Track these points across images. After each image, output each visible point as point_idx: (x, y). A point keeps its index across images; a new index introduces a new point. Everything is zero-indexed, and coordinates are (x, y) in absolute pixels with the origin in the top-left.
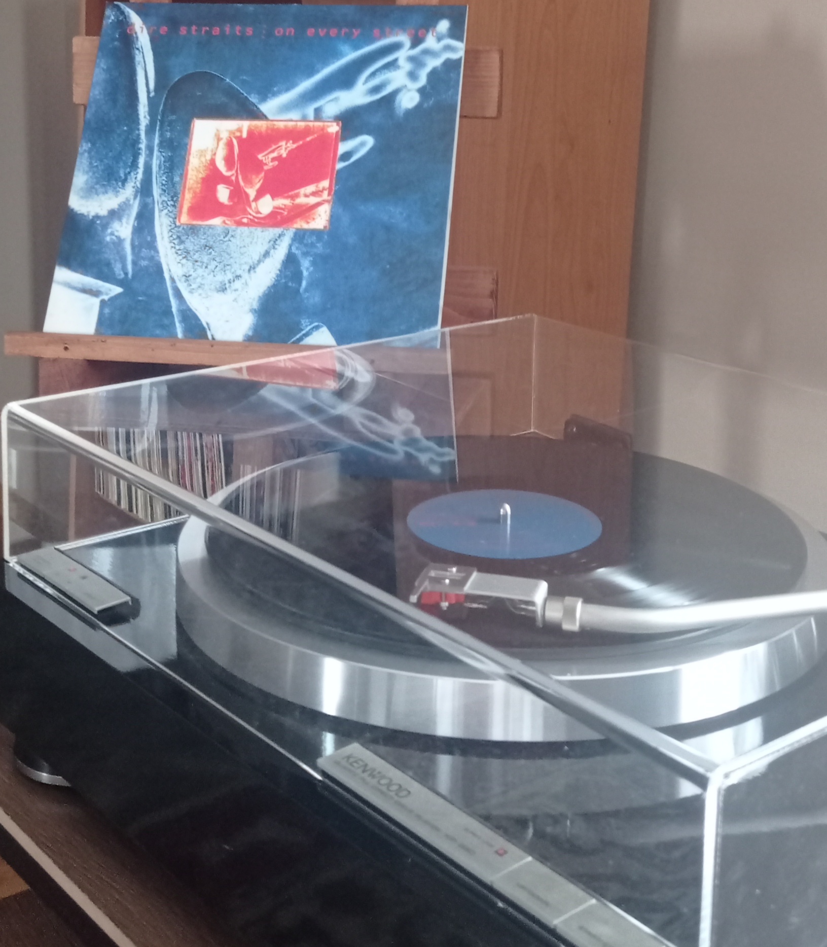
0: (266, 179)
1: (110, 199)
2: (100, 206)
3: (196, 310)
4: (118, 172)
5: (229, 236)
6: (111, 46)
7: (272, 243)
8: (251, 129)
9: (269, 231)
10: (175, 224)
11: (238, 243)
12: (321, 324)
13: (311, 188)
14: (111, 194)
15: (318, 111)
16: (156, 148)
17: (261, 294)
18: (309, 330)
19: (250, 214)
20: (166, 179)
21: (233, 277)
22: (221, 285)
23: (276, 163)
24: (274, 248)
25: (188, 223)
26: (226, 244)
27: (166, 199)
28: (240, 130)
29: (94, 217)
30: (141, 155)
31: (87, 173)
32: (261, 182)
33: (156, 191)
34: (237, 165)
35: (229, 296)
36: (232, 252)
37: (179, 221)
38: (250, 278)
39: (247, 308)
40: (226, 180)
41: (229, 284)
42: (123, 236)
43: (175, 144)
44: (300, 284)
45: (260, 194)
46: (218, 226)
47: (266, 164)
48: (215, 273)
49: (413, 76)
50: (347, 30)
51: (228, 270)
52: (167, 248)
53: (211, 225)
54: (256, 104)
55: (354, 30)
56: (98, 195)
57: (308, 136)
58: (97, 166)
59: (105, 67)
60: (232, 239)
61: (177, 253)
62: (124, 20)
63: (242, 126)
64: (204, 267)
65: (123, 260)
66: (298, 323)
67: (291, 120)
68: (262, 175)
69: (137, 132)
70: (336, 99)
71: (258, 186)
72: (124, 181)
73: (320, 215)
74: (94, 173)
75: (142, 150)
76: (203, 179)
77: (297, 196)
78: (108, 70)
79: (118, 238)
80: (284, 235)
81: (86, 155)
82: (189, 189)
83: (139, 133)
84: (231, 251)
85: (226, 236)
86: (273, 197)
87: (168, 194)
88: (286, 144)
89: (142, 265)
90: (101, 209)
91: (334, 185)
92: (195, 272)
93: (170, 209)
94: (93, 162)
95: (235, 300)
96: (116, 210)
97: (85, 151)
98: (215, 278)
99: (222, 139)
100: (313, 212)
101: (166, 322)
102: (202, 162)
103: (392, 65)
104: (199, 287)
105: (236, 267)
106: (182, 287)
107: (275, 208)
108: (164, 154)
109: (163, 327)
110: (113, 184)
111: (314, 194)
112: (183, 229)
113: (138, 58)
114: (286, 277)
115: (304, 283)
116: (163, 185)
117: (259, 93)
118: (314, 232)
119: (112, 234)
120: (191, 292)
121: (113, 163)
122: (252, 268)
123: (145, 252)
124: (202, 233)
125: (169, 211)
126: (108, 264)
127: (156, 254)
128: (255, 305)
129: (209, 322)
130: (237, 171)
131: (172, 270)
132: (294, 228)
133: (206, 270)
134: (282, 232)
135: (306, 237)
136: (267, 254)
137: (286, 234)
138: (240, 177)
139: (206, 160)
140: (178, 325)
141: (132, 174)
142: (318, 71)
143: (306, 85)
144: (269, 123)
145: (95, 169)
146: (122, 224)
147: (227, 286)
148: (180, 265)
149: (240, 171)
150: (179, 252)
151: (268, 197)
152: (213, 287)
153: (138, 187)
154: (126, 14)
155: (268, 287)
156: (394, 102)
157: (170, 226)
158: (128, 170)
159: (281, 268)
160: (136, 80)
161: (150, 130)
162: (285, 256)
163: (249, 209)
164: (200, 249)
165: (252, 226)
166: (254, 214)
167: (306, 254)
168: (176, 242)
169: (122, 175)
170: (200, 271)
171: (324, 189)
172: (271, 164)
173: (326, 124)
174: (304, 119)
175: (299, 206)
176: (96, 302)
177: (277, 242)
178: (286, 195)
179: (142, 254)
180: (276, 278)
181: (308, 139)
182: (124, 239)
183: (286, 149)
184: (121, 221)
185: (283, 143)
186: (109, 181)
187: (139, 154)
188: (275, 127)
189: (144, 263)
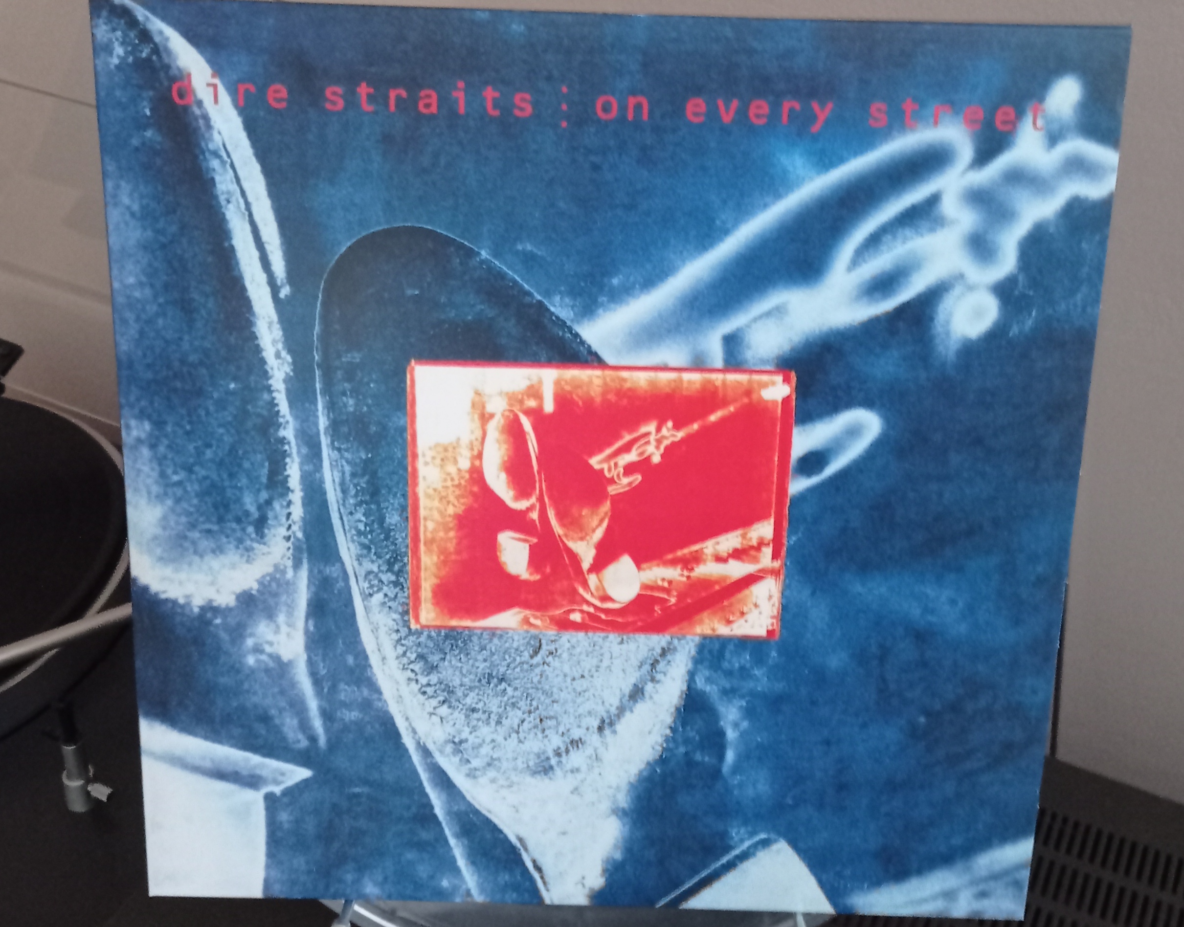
0: (615, 517)
1: (233, 566)
2: (212, 583)
3: (489, 812)
4: (238, 500)
5: (543, 652)
6: (135, 142)
7: (647, 667)
8: (563, 389)
9: (636, 641)
10: (410, 629)
11: (566, 668)
12: (773, 836)
13: (729, 541)
14: (232, 556)
15: (732, 342)
16: (325, 441)
17: (633, 779)
18: (749, 848)
19: (589, 603)
20: (363, 519)
21: (564, 742)
22: (537, 761)
24: (653, 680)
26: (538, 671)
27: (375, 569)
28: (534, 392)
29: (202, 608)
30: (290, 455)
31: (160, 498)
34: (540, 484)
36: (555, 690)
38: (606, 746)
39: (605, 806)
41: (557, 759)
42: (286, 656)
43: (373, 429)
44: (721, 757)
46: (513, 629)
47: (612, 481)
48: (522, 735)
50: (797, 106)
51: (550, 728)
52: (398, 683)
53: (496, 629)
54: (569, 323)
55: (815, 105)
56: (201, 556)
57: (712, 411)
58: (179, 483)
59: (136, 207)
60: (550, 658)
61: (424, 693)
62: (154, 58)
63: (540, 382)
64: (493, 723)
65: (298, 707)
66: (724, 835)
67: (665, 368)
69: (266, 396)
70: (779, 311)
71: (599, 534)
72: (261, 524)
73: (756, 606)
74: (178, 501)
75: (289, 443)
78: (146, 216)
79: (277, 658)
80: (675, 649)
81: (145, 452)
82: (429, 542)
83: (274, 399)
84: (551, 687)
85: (536, 652)
86: (639, 562)
87: (379, 556)
88: (659, 429)
89: (347, 719)
90: (218, 591)
91: (785, 534)
92: (474, 734)
93: (391, 591)
94: (169, 471)
95: (575, 790)
96: (254, 592)
97: (139, 440)
98: (521, 745)
99: (492, 416)
100: (740, 596)
101: (425, 835)
102: (449, 474)
104: (489, 765)
105: (567, 721)
107: (645, 587)
108: (346, 455)
109: (421, 846)
110: (234, 530)
111: (738, 554)
112: (429, 637)
113: (224, 183)
114: (686, 741)
115: (730, 756)
116: (360, 533)
117: (574, 292)
118: (744, 642)
119: (258, 650)
120: (472, 775)
121: (219, 475)
123: (346, 692)
124: (477, 648)
125: (386, 595)
126: (265, 719)
127: (375, 696)
128: (623, 800)
129: (523, 834)
130: (541, 499)
131: (418, 730)
132: (695, 634)
133: (499, 728)
134: (670, 643)
135: (727, 655)
136: (637, 693)
137: (679, 648)
139: (459, 470)
140: (452, 841)
141: (277, 505)
142: (726, 232)
144: (608, 373)
145: (179, 492)
146: (278, 627)
147: (553, 761)
149: (550, 498)
151: (626, 562)
152: (520, 764)
153: (298, 539)
154: (157, 39)
155: (648, 763)
156: (931, 319)
157: (398, 631)
158: (264, 495)
159: (675, 722)
160: (232, 249)
162: (681, 697)
163: (581, 591)
164: (477, 684)
165: (595, 629)
167: (728, 693)
168: (417, 667)
169: (252, 509)
170: (485, 732)
172: (625, 481)
173: (756, 377)
174: (699, 365)
175: (705, 583)
176: (255, 799)
177: (661, 666)
178: (670, 556)
179: (342, 697)
180: (665, 745)
181: (713, 418)
182: (290, 663)
183: (659, 442)
184: (275, 622)
185: (651, 427)
186: (221, 520)
187: (285, 454)
188: (628, 385)
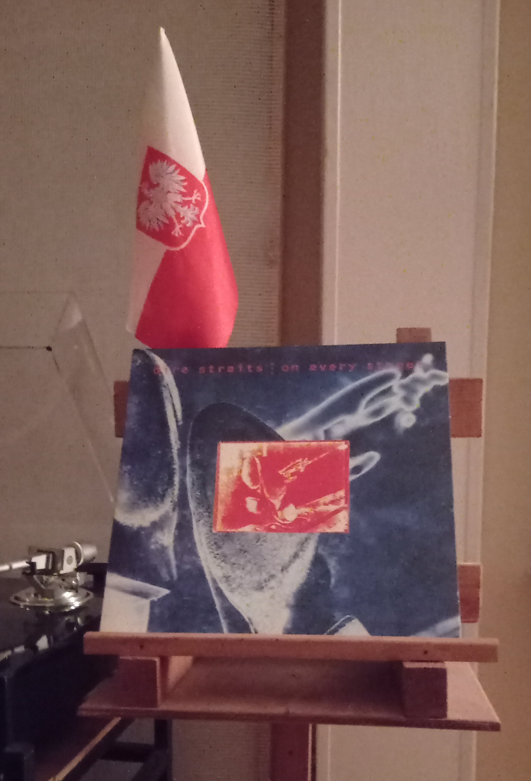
23: (295, 477)
25: (223, 530)
32: (285, 493)
33: (192, 505)
35: (267, 594)
37: (215, 530)
40: (253, 493)
45: (284, 504)
49: (407, 400)
68: (284, 488)
76: (232, 492)
77: (318, 504)
103: (387, 392)
106: (223, 586)
122: (284, 569)
138: (265, 491)
143: (313, 411)
148: (219, 568)
150: (218, 556)
161: (182, 453)
166: (280, 521)
171: (341, 498)
189: (188, 567)
